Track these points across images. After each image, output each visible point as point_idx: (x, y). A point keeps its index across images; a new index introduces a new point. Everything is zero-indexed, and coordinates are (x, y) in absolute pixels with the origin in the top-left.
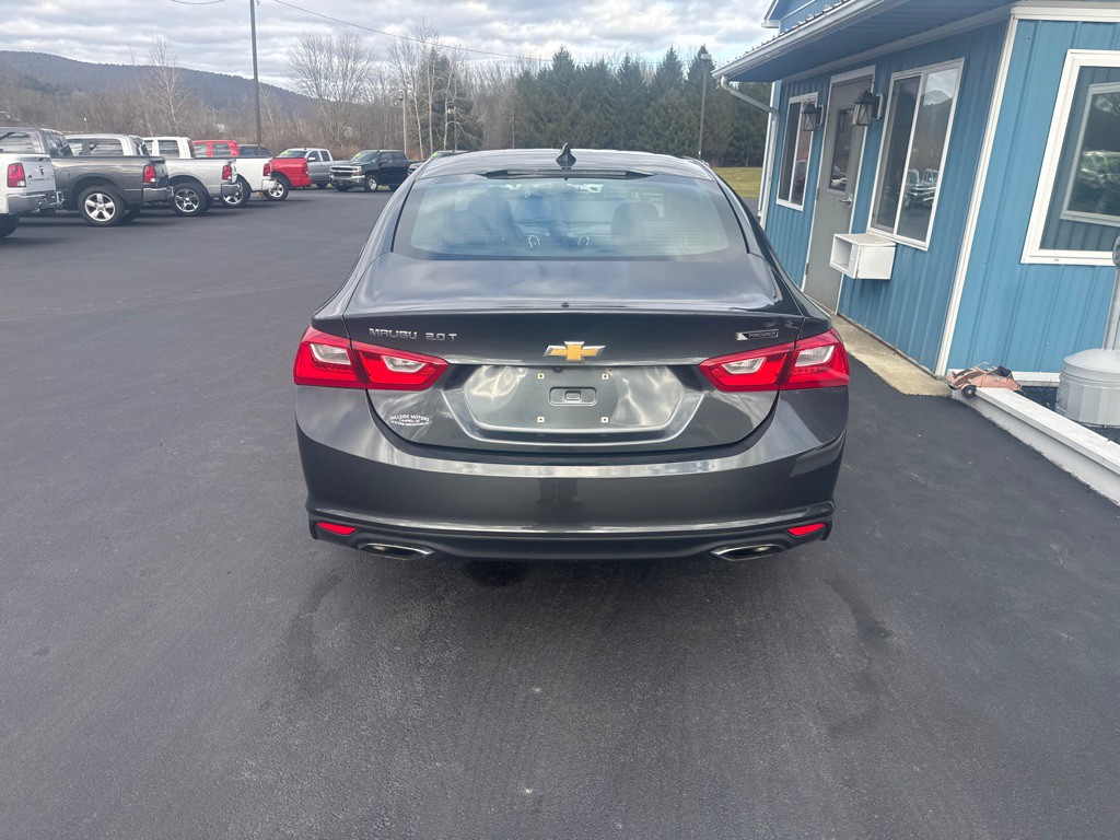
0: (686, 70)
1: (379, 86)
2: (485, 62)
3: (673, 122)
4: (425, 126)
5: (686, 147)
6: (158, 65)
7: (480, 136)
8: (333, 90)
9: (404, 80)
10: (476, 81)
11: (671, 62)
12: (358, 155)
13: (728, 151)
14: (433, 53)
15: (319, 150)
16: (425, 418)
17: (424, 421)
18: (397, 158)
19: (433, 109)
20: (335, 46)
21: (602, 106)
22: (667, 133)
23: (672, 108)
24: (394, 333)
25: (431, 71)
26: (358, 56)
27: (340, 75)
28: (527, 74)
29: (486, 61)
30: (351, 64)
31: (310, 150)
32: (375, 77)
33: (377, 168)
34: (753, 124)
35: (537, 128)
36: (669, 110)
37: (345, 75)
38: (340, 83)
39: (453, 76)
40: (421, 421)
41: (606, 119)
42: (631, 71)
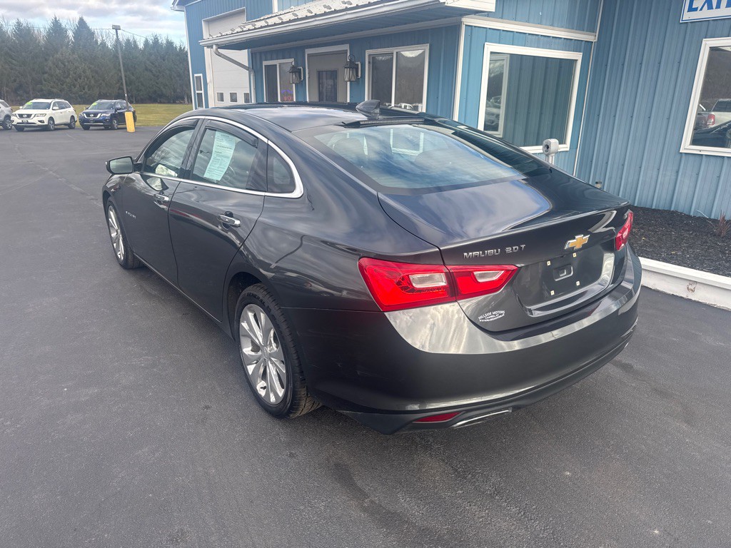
0: (70, 34)
3: (71, 73)
5: (86, 90)
11: (57, 28)
13: (119, 93)
16: (502, 312)
17: (502, 314)
21: (5, 59)
22: (68, 80)
23: (68, 62)
24: (484, 253)
34: (133, 74)
36: (67, 64)
40: (500, 315)
41: (12, 69)
42: (24, 33)
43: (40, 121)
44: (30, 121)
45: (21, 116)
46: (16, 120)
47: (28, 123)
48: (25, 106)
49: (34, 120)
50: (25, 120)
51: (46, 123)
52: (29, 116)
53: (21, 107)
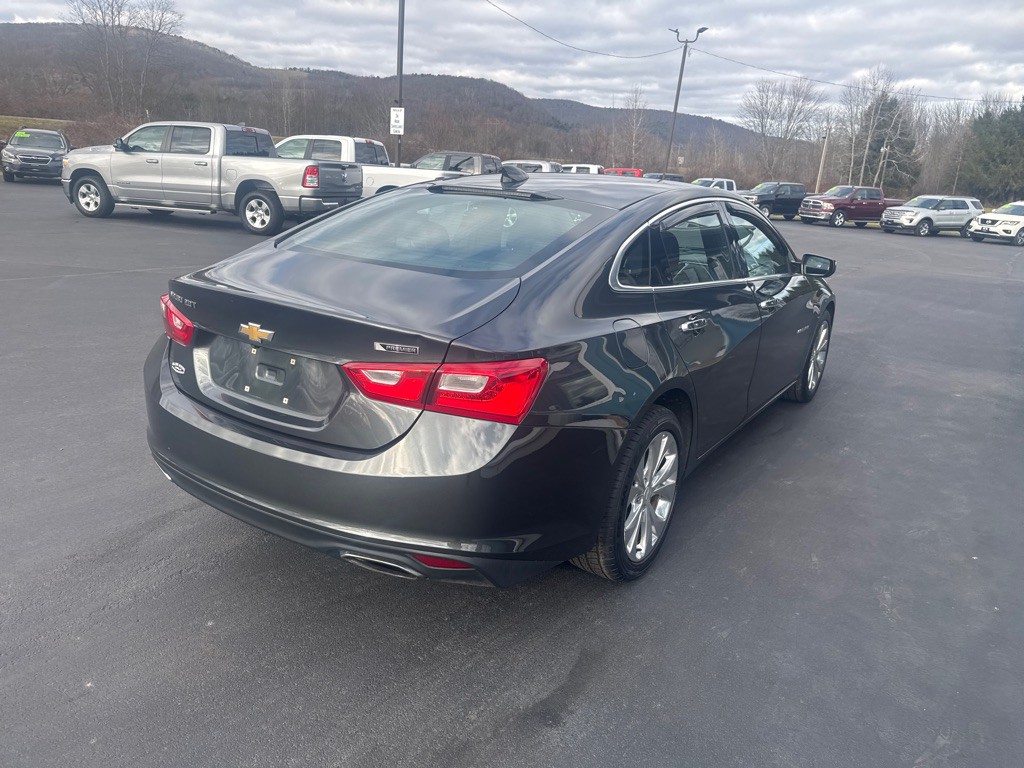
1: (825, 124)
2: (943, 104)
4: (858, 163)
6: (631, 108)
7: (917, 174)
8: (775, 128)
9: (852, 119)
10: (930, 121)
12: (759, 186)
14: (884, 94)
15: (725, 181)
18: (796, 192)
19: (870, 148)
20: (788, 90)
25: (876, 112)
26: (808, 98)
27: (786, 115)
28: (988, 114)
29: (945, 103)
30: (800, 104)
31: (717, 180)
32: (823, 117)
33: (773, 198)
35: (987, 169)
37: (791, 116)
38: (785, 122)
39: (899, 116)
43: (1005, 231)
44: (992, 229)
45: (984, 221)
46: (976, 226)
47: (988, 231)
48: (1000, 209)
49: (999, 229)
50: (985, 227)
51: (1013, 234)
52: (994, 222)
53: (994, 210)
